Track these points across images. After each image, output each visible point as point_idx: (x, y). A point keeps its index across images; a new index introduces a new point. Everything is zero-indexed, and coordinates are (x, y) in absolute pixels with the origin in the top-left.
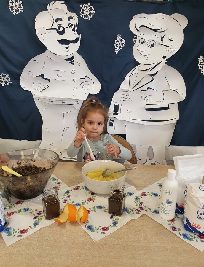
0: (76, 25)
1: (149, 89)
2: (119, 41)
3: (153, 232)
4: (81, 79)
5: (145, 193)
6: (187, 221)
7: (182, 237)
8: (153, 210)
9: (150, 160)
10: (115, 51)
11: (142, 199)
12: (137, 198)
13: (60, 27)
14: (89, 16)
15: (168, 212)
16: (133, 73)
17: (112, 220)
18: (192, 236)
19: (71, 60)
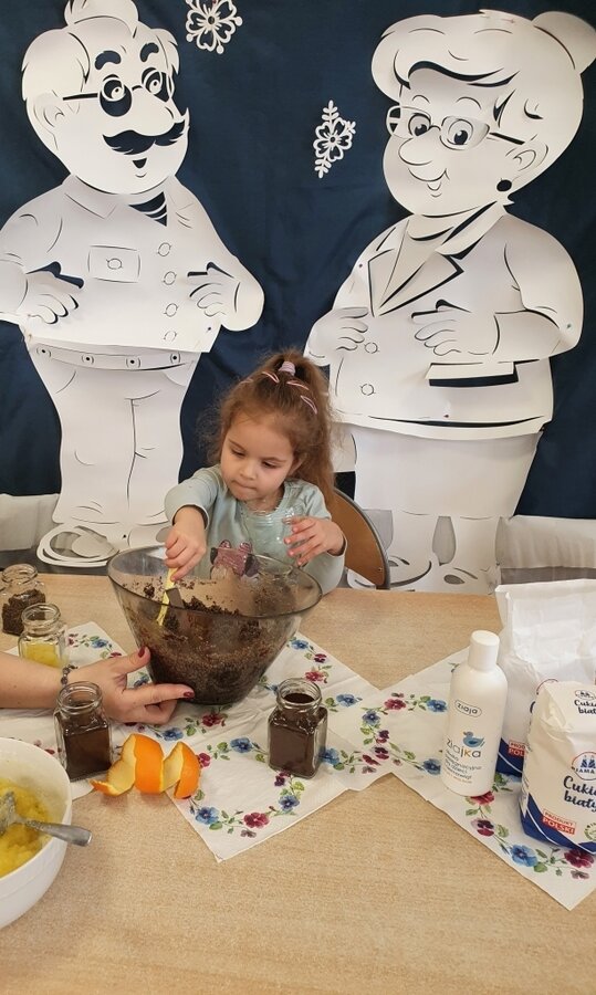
0: (169, 74)
1: (440, 308)
2: (332, 128)
3: (413, 837)
4: (191, 274)
5: (400, 699)
6: (532, 804)
7: (508, 858)
8: (421, 759)
9: (441, 564)
10: (316, 169)
11: (385, 722)
12: (371, 717)
13: (112, 85)
14: (216, 37)
15: (468, 770)
16: (381, 250)
17: (280, 789)
18: (544, 856)
19: (154, 206)
